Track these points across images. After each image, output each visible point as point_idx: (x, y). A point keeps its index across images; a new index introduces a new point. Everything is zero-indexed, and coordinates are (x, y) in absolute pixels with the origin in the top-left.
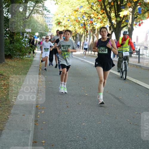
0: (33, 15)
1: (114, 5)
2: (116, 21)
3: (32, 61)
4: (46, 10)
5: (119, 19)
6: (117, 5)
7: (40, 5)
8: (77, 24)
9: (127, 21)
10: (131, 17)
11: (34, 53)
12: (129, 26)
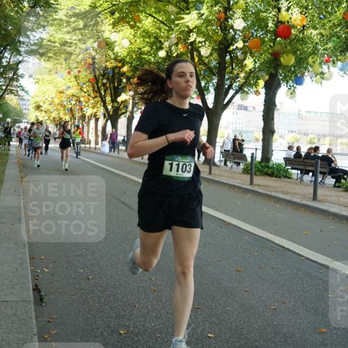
0: (6, 96)
1: (110, 87)
2: (113, 107)
3: (7, 155)
4: (23, 90)
5: (116, 105)
6: (114, 87)
7: (15, 83)
8: (62, 109)
9: (126, 107)
10: (131, 102)
11: (9, 145)
12: (128, 114)
